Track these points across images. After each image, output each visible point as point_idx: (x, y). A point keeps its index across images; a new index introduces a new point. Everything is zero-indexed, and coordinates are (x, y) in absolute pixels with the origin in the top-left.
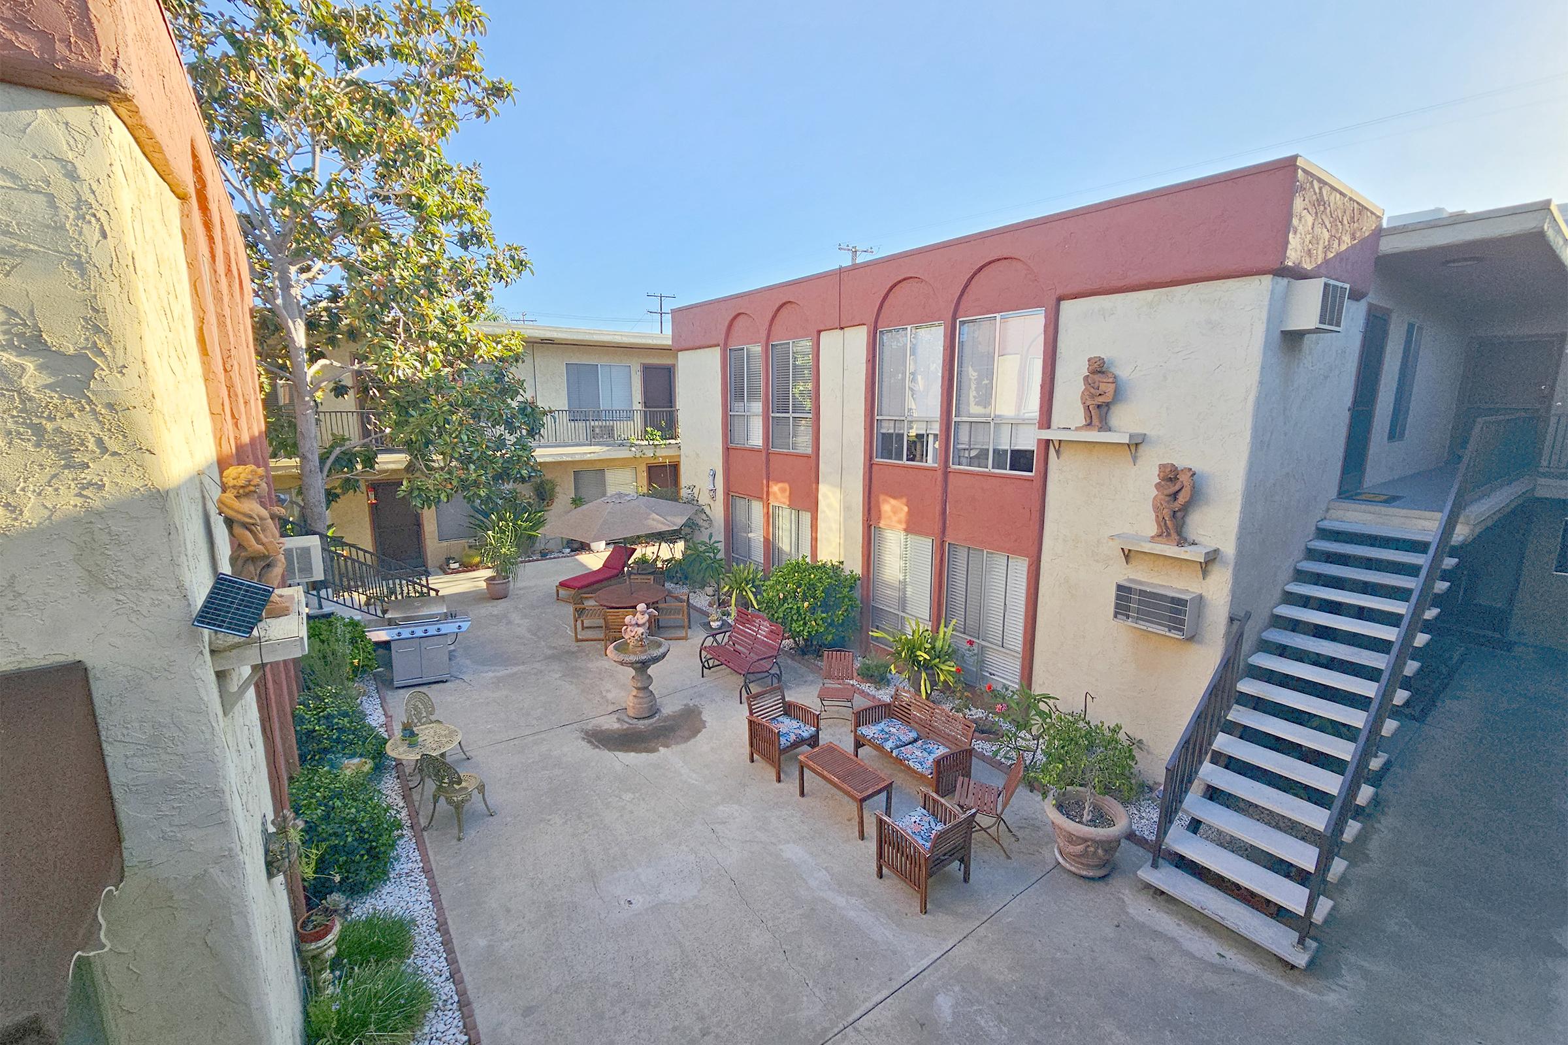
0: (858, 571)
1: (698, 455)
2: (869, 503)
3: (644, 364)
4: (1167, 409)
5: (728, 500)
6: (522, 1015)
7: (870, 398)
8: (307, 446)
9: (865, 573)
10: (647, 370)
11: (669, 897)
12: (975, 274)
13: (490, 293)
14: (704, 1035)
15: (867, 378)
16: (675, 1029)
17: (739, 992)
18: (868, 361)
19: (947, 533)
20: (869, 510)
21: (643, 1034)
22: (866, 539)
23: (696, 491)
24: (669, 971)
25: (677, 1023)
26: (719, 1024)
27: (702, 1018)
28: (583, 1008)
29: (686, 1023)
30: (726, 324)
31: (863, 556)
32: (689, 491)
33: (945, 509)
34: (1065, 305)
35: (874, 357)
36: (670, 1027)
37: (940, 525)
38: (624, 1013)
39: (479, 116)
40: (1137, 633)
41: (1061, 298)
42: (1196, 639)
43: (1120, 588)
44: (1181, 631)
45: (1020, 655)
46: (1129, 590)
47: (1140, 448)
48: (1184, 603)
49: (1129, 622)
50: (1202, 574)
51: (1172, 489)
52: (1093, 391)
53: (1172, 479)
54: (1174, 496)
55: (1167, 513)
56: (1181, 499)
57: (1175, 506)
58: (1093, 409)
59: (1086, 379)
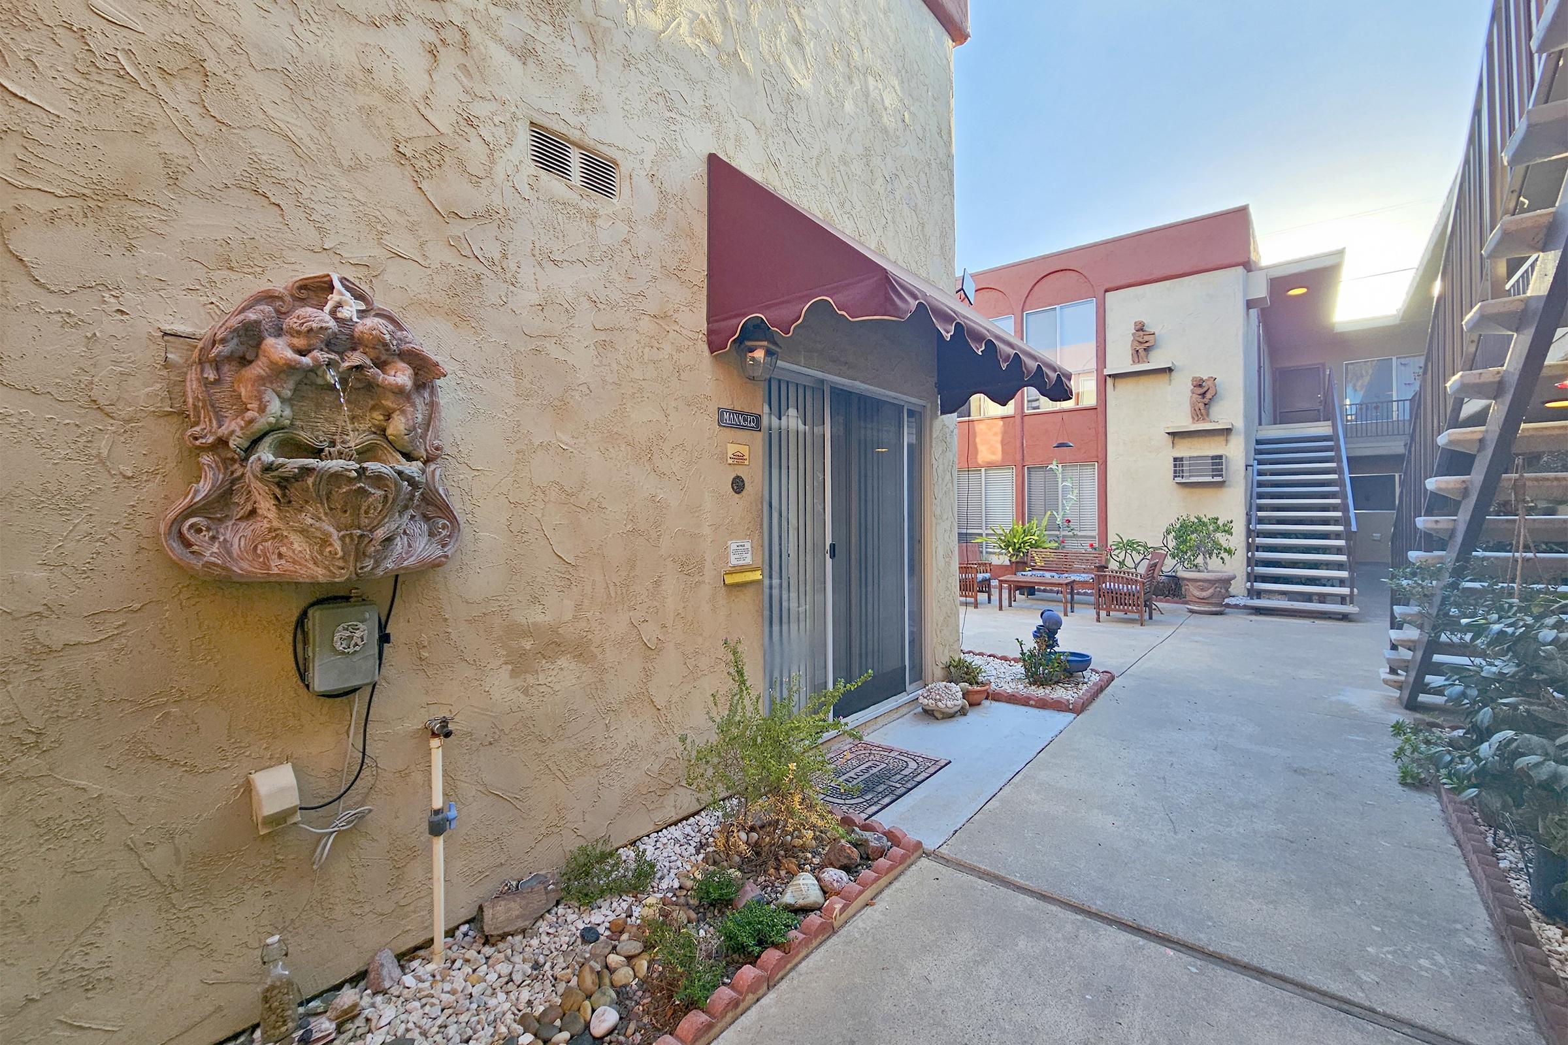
4: (1188, 349)
12: (1037, 283)
19: (1026, 459)
33: (1023, 444)
34: (1107, 295)
37: (1020, 454)
40: (1186, 491)
41: (1106, 291)
42: (1227, 483)
43: (1175, 459)
44: (1221, 475)
45: (1095, 533)
46: (1181, 459)
47: (1173, 373)
48: (1220, 457)
49: (1184, 480)
50: (1224, 443)
51: (1202, 391)
52: (1141, 340)
53: (1200, 386)
54: (1203, 395)
55: (1201, 406)
56: (1208, 396)
57: (1206, 400)
58: (1141, 352)
59: (1133, 334)
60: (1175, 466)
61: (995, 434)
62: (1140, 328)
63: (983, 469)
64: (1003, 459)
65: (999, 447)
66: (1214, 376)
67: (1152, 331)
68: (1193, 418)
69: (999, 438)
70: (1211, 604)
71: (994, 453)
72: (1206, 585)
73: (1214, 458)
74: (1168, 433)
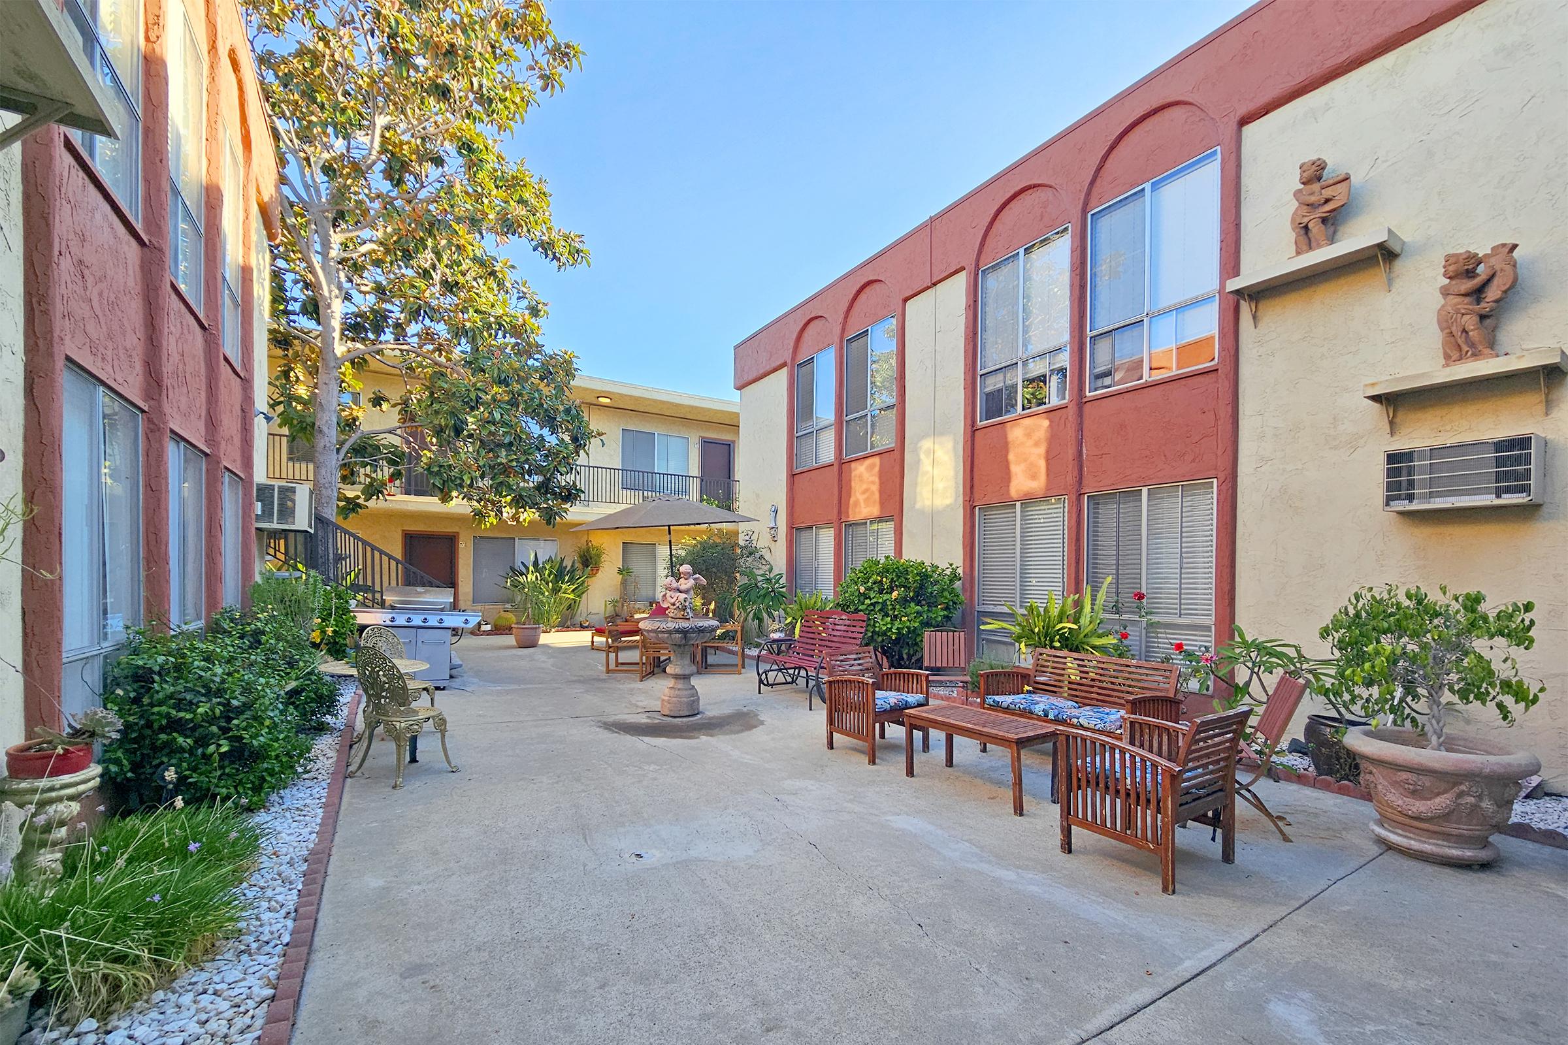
0: (959, 562)
1: (758, 496)
2: (972, 479)
3: (703, 438)
4: (1439, 194)
5: (792, 535)
6: (401, 975)
7: (971, 351)
8: (326, 418)
9: (968, 570)
10: (706, 443)
11: (706, 855)
12: (1112, 148)
13: (545, 308)
14: (768, 1030)
15: (966, 327)
16: (705, 1017)
17: (838, 972)
18: (968, 307)
19: (1085, 482)
20: (972, 487)
21: (637, 1020)
22: (968, 524)
23: (755, 537)
24: (702, 936)
25: (710, 1009)
26: (799, 1016)
27: (761, 1003)
28: (524, 974)
29: (731, 1010)
30: (794, 336)
31: (964, 548)
32: (747, 538)
33: (1080, 453)
34: (1248, 130)
35: (976, 301)
36: (697, 1013)
37: (1076, 473)
38: (602, 987)
39: (544, 89)
40: (1423, 533)
41: (1244, 121)
42: (1544, 509)
43: (1392, 458)
44: (1525, 489)
45: (1210, 620)
46: (1409, 456)
47: (1398, 264)
48: (1523, 442)
49: (1415, 506)
50: (1541, 408)
51: (1468, 285)
52: (1313, 199)
53: (1470, 274)
54: (1478, 293)
55: (1470, 321)
56: (1493, 293)
57: (1485, 307)
58: (1316, 228)
59: (1297, 194)
60: (1390, 473)
61: (1037, 444)
62: (1314, 174)
63: (1018, 504)
64: (1048, 487)
65: (1042, 464)
66: (1510, 241)
67: (1342, 173)
68: (1447, 357)
69: (1042, 450)
70: (1446, 836)
71: (1034, 477)
72: (1427, 781)
73: (1500, 446)
74: (1376, 398)
